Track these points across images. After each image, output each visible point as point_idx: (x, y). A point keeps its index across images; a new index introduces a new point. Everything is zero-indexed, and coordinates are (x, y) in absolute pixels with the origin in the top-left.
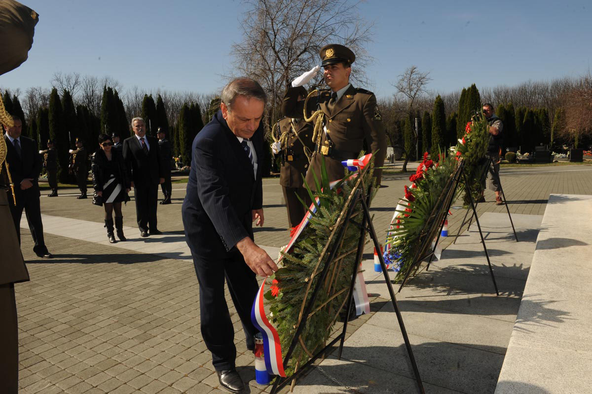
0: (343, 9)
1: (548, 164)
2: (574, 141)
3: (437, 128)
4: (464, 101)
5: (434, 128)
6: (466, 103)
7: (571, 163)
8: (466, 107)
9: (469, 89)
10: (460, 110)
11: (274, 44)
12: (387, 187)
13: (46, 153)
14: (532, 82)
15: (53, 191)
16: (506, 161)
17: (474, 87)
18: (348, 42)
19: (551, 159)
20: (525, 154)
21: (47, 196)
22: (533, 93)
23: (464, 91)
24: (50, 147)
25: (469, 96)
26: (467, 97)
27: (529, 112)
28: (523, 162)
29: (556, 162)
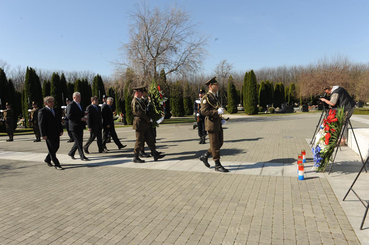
0: (189, 26)
1: (292, 113)
2: (299, 101)
3: (231, 94)
4: (246, 79)
5: (229, 94)
6: (248, 80)
7: (303, 112)
8: (248, 83)
9: (249, 72)
10: (245, 84)
11: (148, 44)
12: (227, 128)
13: (6, 111)
14: (267, 68)
15: (10, 137)
16: (269, 112)
17: (252, 71)
18: (192, 45)
19: (293, 111)
20: (277, 108)
21: (6, 141)
22: (267, 74)
23: (247, 73)
24: (8, 108)
25: (250, 76)
26: (249, 76)
27: (277, 85)
28: (277, 112)
29: (295, 112)
